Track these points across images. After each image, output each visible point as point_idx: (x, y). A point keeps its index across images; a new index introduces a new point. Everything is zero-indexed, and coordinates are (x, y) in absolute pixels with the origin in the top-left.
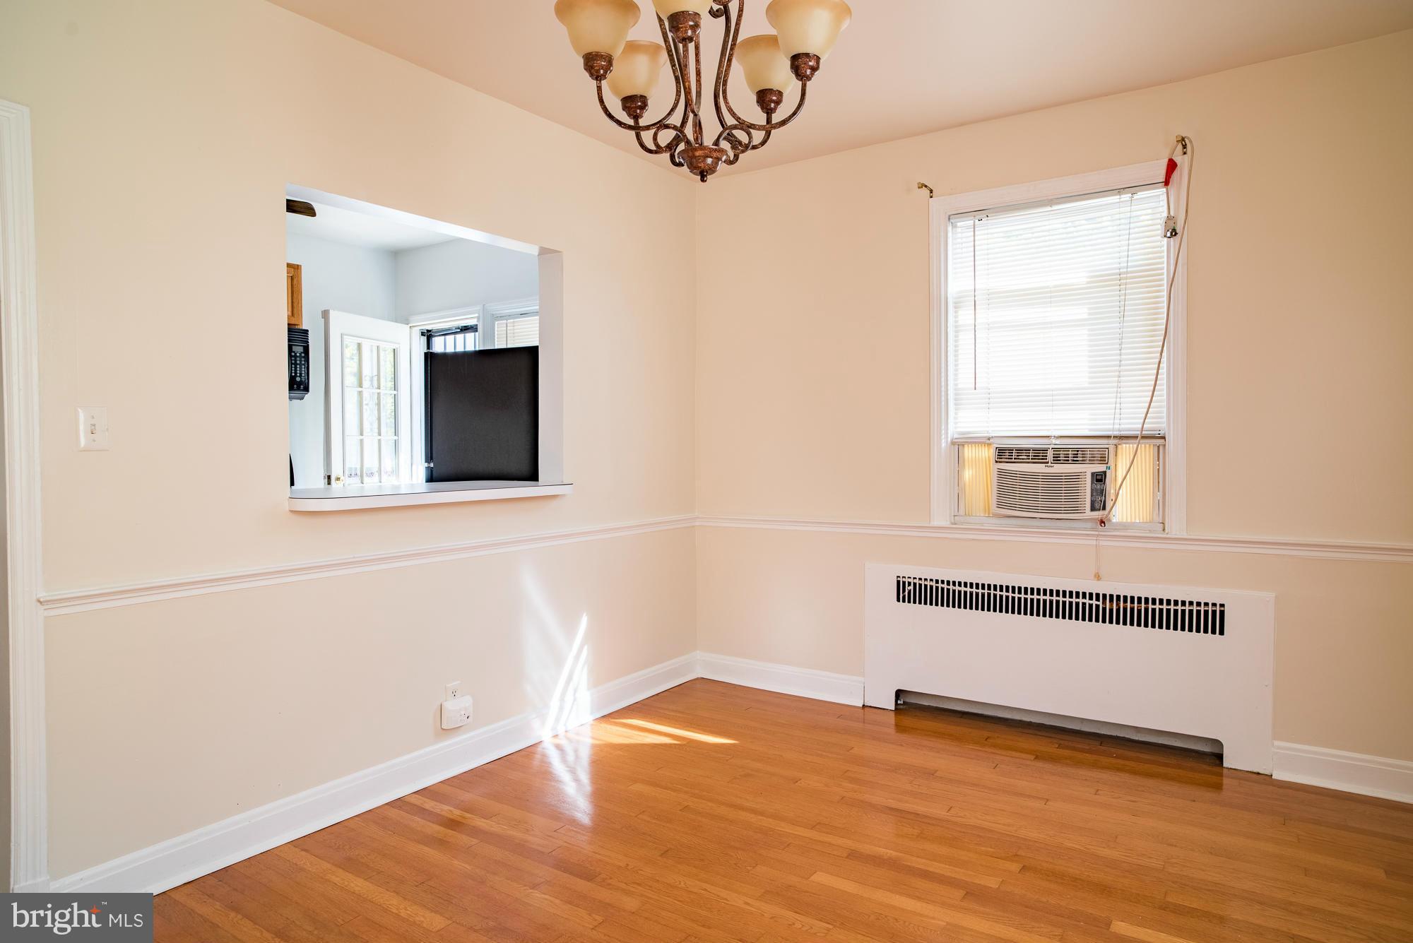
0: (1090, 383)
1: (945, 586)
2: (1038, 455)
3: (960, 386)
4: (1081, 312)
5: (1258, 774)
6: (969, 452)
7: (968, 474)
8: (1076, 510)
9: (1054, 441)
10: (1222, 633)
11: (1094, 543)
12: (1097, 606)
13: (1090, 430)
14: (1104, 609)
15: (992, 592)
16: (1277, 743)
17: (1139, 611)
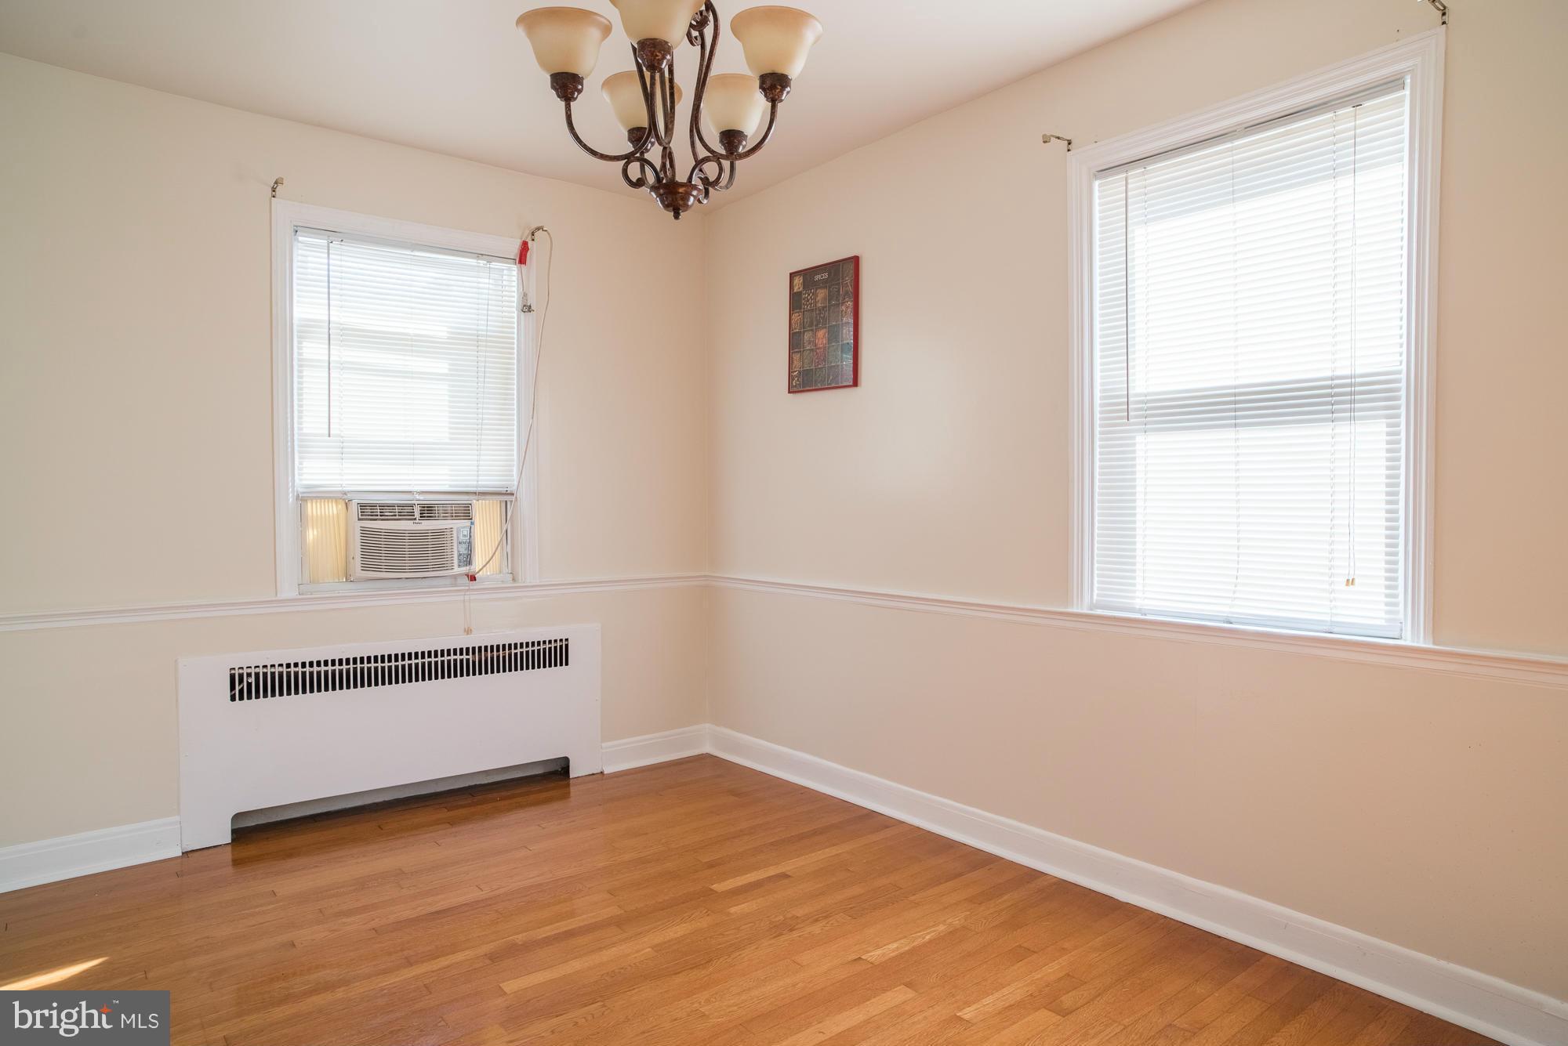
0: (451, 439)
1: (300, 669)
2: (404, 511)
3: (305, 431)
4: (442, 367)
5: (593, 774)
6: (313, 509)
7: (311, 535)
8: (442, 567)
9: (418, 497)
10: (567, 664)
11: (462, 598)
12: (468, 660)
13: (451, 486)
14: (474, 663)
15: (359, 665)
16: (604, 745)
17: (504, 657)
